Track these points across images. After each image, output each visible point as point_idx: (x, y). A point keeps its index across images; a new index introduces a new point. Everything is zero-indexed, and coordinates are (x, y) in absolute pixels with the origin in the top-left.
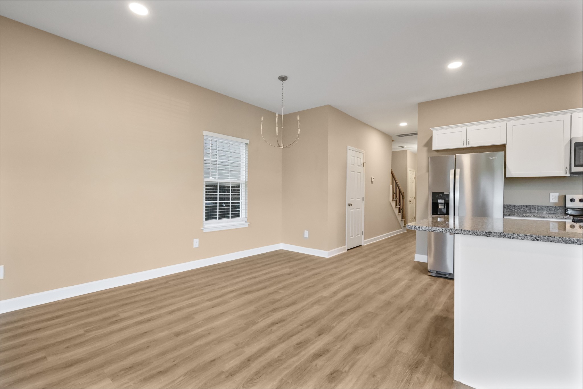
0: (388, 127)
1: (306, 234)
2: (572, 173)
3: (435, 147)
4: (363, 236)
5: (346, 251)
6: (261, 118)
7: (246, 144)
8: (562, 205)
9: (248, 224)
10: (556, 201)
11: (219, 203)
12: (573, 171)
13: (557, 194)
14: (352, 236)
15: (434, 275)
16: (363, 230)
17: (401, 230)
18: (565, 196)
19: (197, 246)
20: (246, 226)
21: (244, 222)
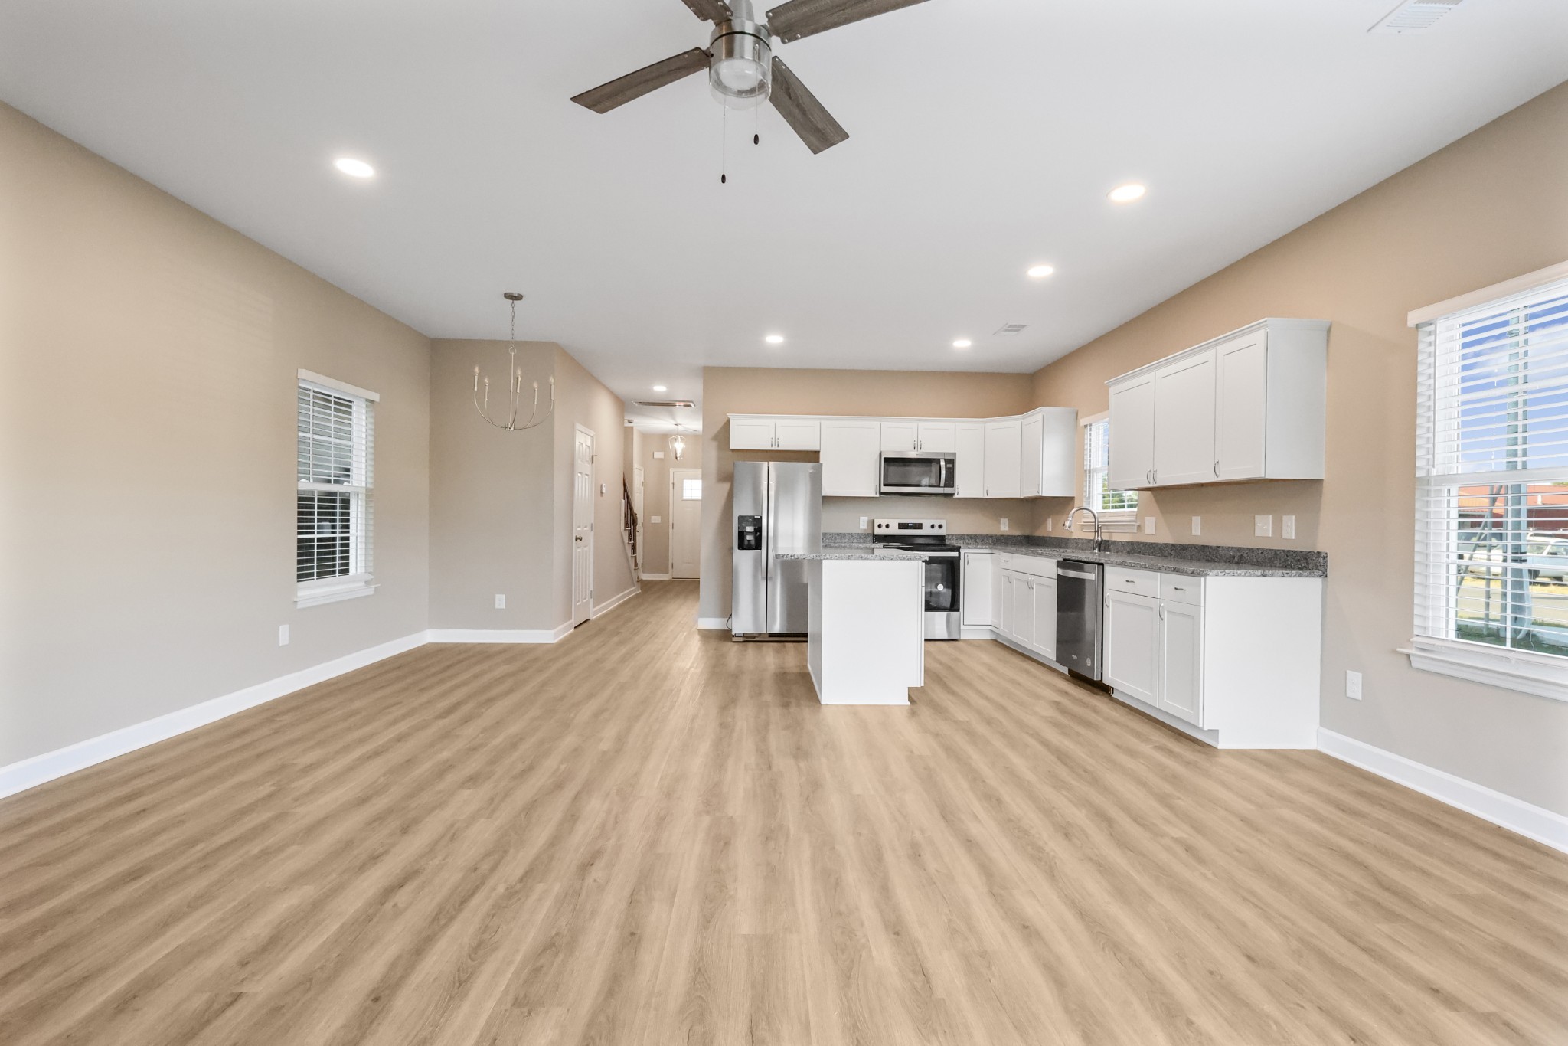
0: (626, 387)
1: (500, 601)
2: (881, 493)
3: (734, 444)
4: (591, 600)
5: (573, 629)
6: (474, 368)
7: (367, 400)
8: (871, 532)
9: (376, 588)
10: (865, 527)
11: (318, 538)
12: (882, 491)
13: (866, 519)
14: (585, 599)
15: (741, 639)
16: (591, 589)
17: (633, 588)
18: (874, 520)
19: (287, 642)
20: (370, 591)
21: (364, 583)
